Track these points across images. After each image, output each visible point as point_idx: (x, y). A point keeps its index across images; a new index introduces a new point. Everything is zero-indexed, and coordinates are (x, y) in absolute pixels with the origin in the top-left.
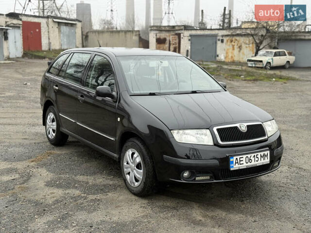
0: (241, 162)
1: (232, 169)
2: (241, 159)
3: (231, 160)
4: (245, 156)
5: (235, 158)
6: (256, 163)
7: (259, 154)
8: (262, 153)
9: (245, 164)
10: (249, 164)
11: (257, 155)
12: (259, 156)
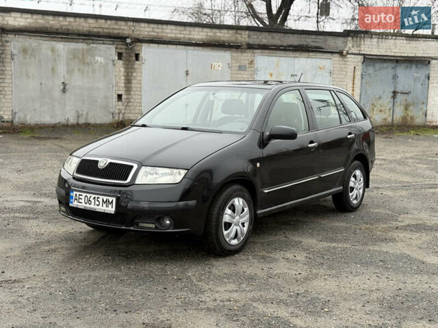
0: (80, 201)
1: (71, 205)
2: (80, 197)
3: (71, 194)
4: (84, 194)
5: (75, 193)
6: (96, 207)
7: (101, 197)
8: (105, 198)
9: (84, 204)
10: (88, 205)
11: (98, 198)
12: (101, 200)
